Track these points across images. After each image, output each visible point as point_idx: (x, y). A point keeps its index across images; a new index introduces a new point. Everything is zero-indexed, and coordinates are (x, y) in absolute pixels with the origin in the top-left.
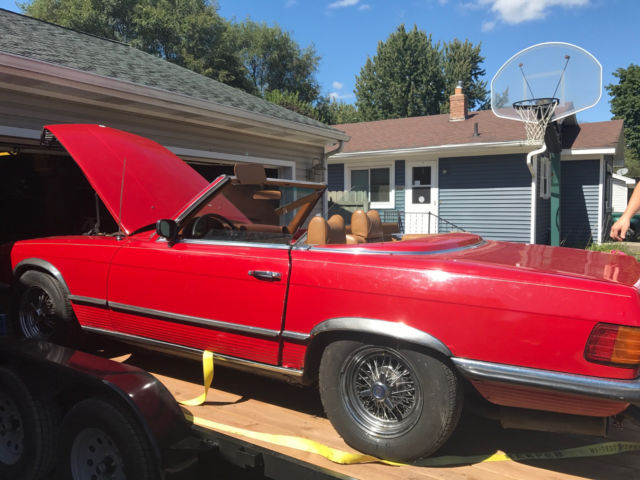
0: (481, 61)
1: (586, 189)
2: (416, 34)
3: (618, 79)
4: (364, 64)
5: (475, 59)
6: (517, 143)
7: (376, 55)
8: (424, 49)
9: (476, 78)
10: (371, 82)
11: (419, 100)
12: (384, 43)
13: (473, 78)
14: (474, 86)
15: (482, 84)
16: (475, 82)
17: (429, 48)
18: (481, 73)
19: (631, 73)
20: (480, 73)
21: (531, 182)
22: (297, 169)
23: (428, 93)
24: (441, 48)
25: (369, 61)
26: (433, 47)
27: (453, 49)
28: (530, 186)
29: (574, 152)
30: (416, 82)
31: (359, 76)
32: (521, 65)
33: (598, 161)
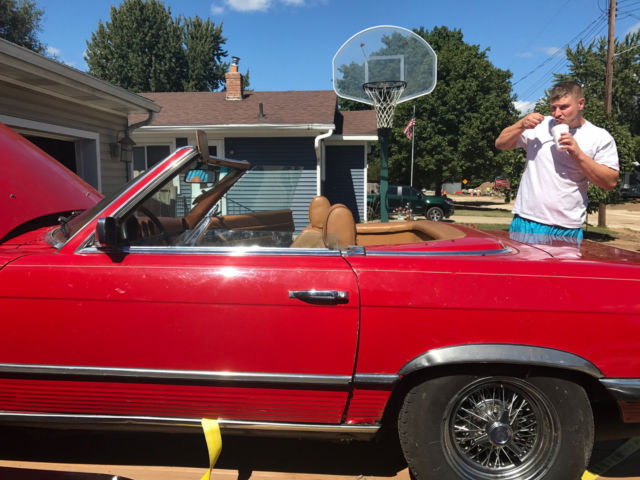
0: (223, 42)
1: (354, 172)
2: (154, 4)
3: (343, 75)
4: (96, 29)
5: (217, 39)
6: (305, 126)
7: (110, 21)
8: (163, 22)
9: (219, 59)
10: (107, 51)
11: (162, 76)
12: (118, 9)
13: (215, 58)
14: (218, 67)
15: (225, 65)
16: (218, 63)
17: (169, 22)
18: (224, 55)
19: (353, 70)
20: (222, 54)
21: (316, 165)
22: (101, 143)
23: (172, 69)
24: (182, 24)
25: (102, 27)
26: (174, 21)
27: (195, 26)
28: (315, 169)
29: (345, 138)
30: (157, 56)
31: (91, 41)
32: (362, 45)
33: (363, 147)
